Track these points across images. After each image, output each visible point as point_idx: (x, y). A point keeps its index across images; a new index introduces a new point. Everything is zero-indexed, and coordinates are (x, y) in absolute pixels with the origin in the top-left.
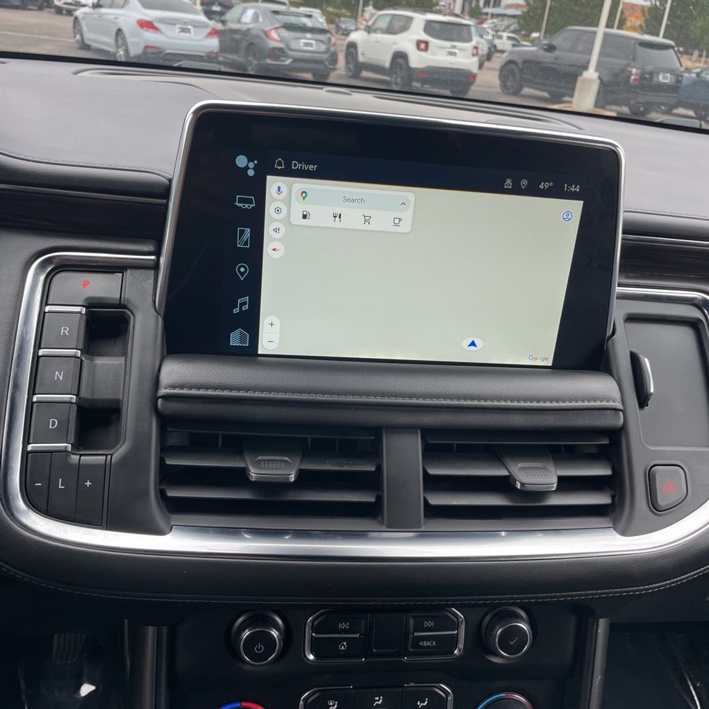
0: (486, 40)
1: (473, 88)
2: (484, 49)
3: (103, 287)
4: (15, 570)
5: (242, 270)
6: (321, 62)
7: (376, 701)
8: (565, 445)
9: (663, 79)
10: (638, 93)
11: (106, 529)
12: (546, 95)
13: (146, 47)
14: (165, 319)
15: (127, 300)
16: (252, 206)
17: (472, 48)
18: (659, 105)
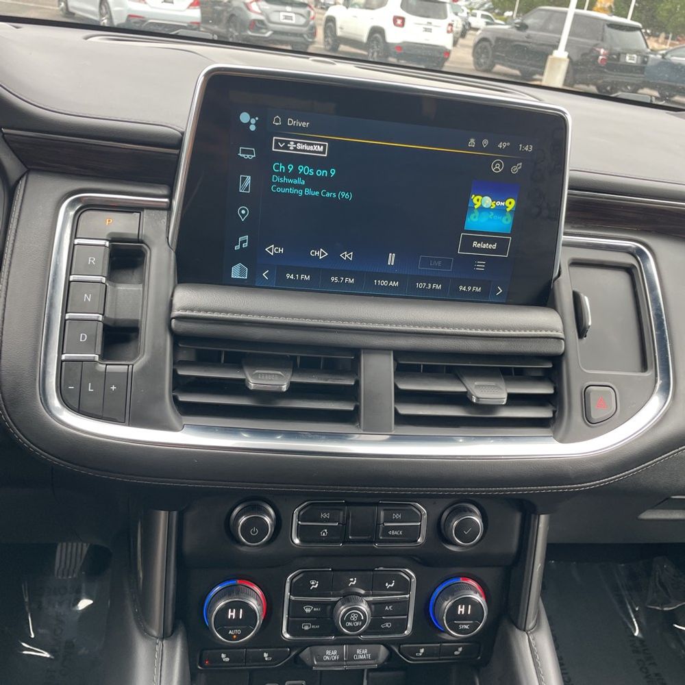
0: (461, 17)
1: (447, 64)
2: (458, 26)
3: (123, 224)
4: (53, 458)
5: (243, 212)
6: (301, 35)
7: (351, 581)
8: (515, 368)
9: (630, 59)
10: (605, 73)
11: (129, 425)
12: (517, 72)
13: (130, 16)
14: (177, 253)
15: (145, 236)
16: (253, 156)
17: (447, 24)
18: (625, 84)
